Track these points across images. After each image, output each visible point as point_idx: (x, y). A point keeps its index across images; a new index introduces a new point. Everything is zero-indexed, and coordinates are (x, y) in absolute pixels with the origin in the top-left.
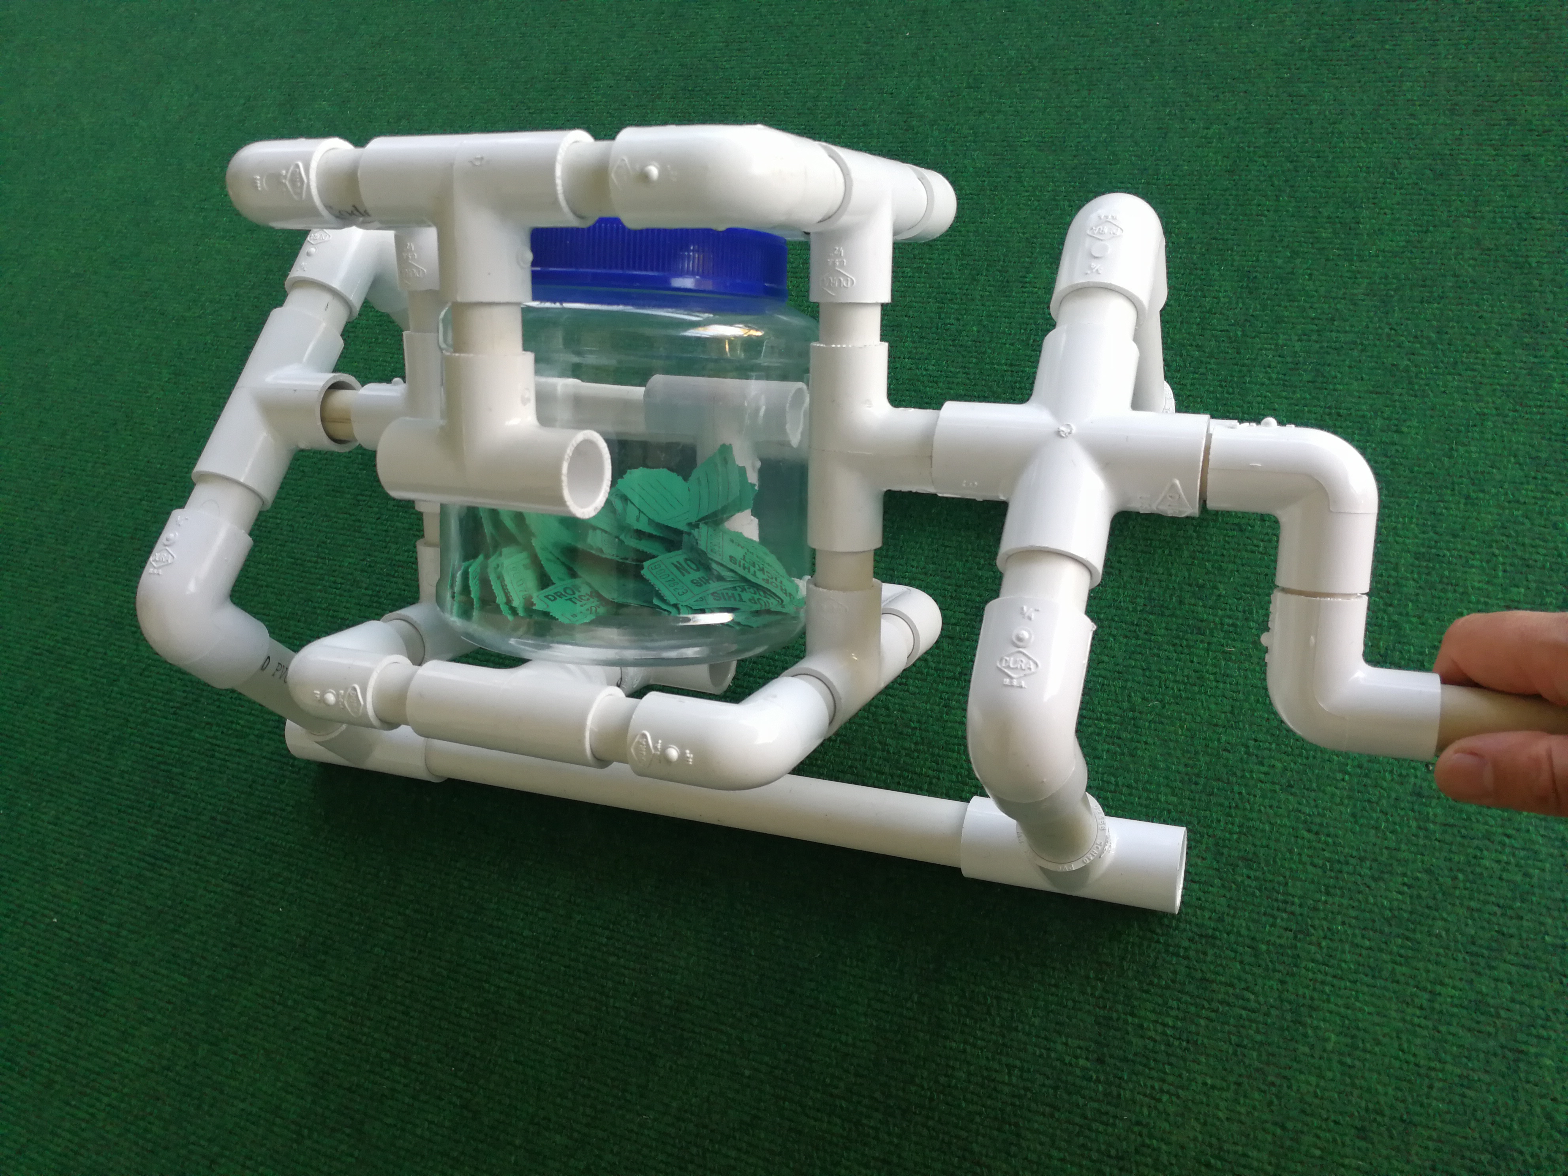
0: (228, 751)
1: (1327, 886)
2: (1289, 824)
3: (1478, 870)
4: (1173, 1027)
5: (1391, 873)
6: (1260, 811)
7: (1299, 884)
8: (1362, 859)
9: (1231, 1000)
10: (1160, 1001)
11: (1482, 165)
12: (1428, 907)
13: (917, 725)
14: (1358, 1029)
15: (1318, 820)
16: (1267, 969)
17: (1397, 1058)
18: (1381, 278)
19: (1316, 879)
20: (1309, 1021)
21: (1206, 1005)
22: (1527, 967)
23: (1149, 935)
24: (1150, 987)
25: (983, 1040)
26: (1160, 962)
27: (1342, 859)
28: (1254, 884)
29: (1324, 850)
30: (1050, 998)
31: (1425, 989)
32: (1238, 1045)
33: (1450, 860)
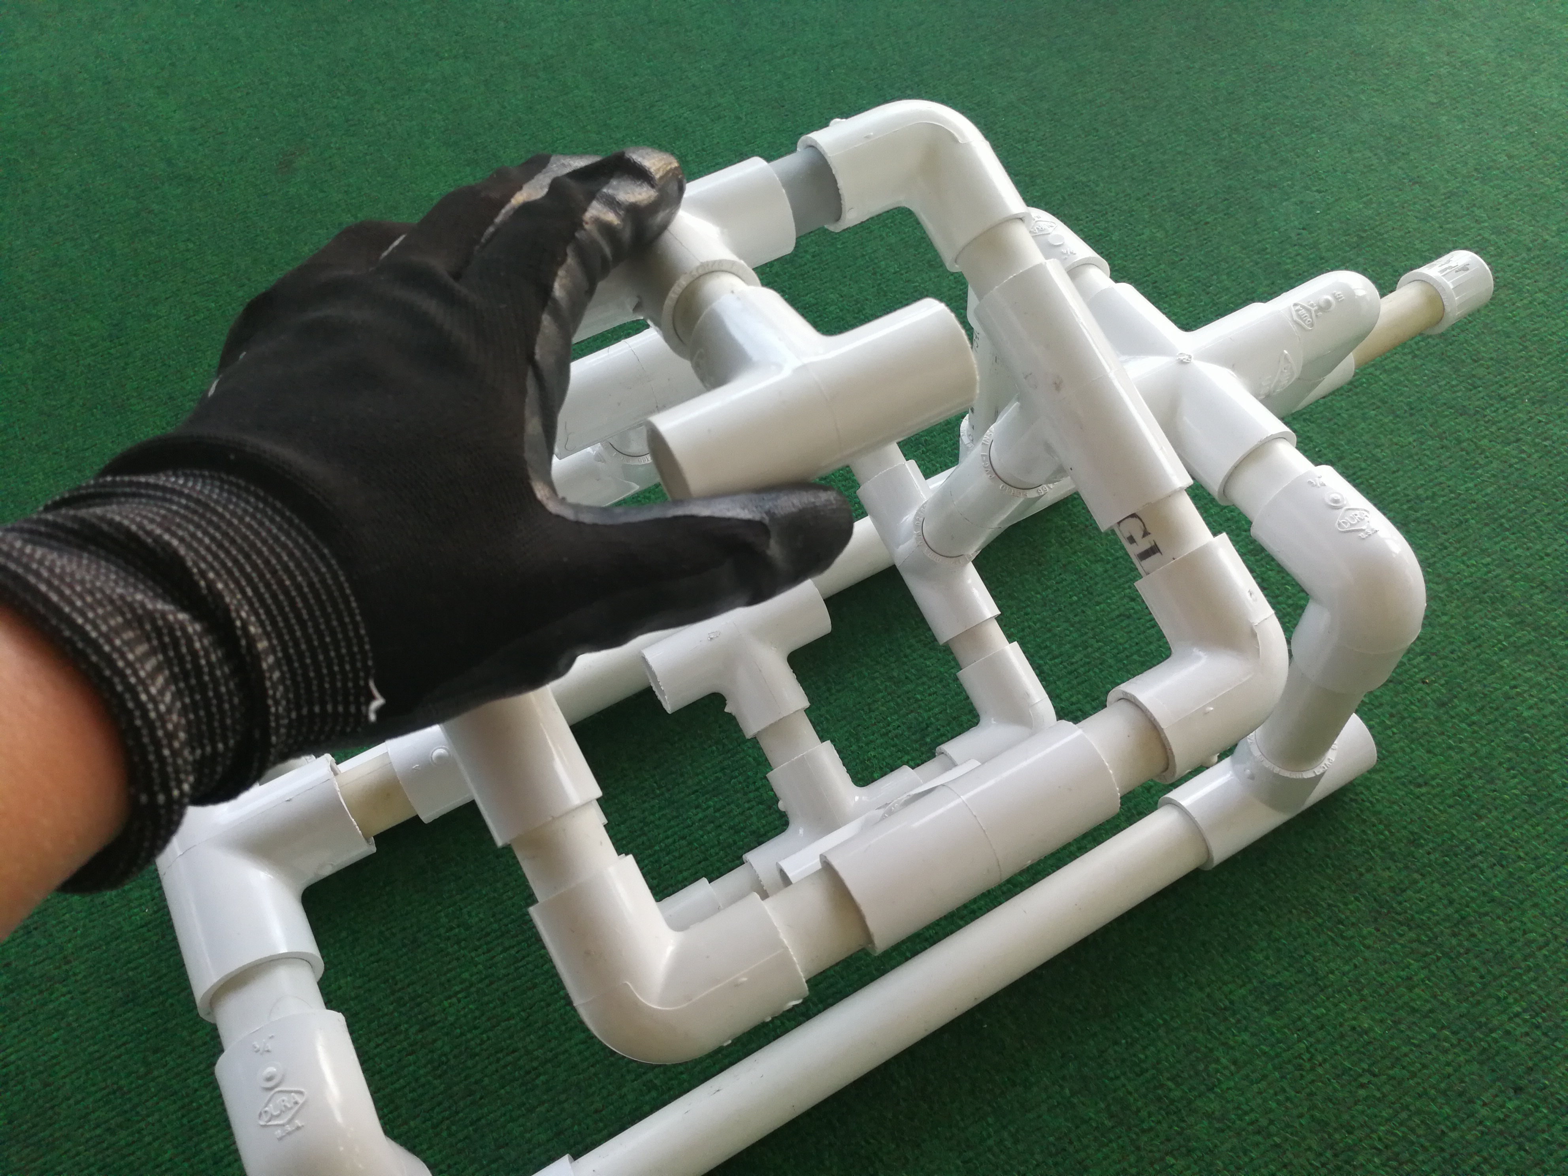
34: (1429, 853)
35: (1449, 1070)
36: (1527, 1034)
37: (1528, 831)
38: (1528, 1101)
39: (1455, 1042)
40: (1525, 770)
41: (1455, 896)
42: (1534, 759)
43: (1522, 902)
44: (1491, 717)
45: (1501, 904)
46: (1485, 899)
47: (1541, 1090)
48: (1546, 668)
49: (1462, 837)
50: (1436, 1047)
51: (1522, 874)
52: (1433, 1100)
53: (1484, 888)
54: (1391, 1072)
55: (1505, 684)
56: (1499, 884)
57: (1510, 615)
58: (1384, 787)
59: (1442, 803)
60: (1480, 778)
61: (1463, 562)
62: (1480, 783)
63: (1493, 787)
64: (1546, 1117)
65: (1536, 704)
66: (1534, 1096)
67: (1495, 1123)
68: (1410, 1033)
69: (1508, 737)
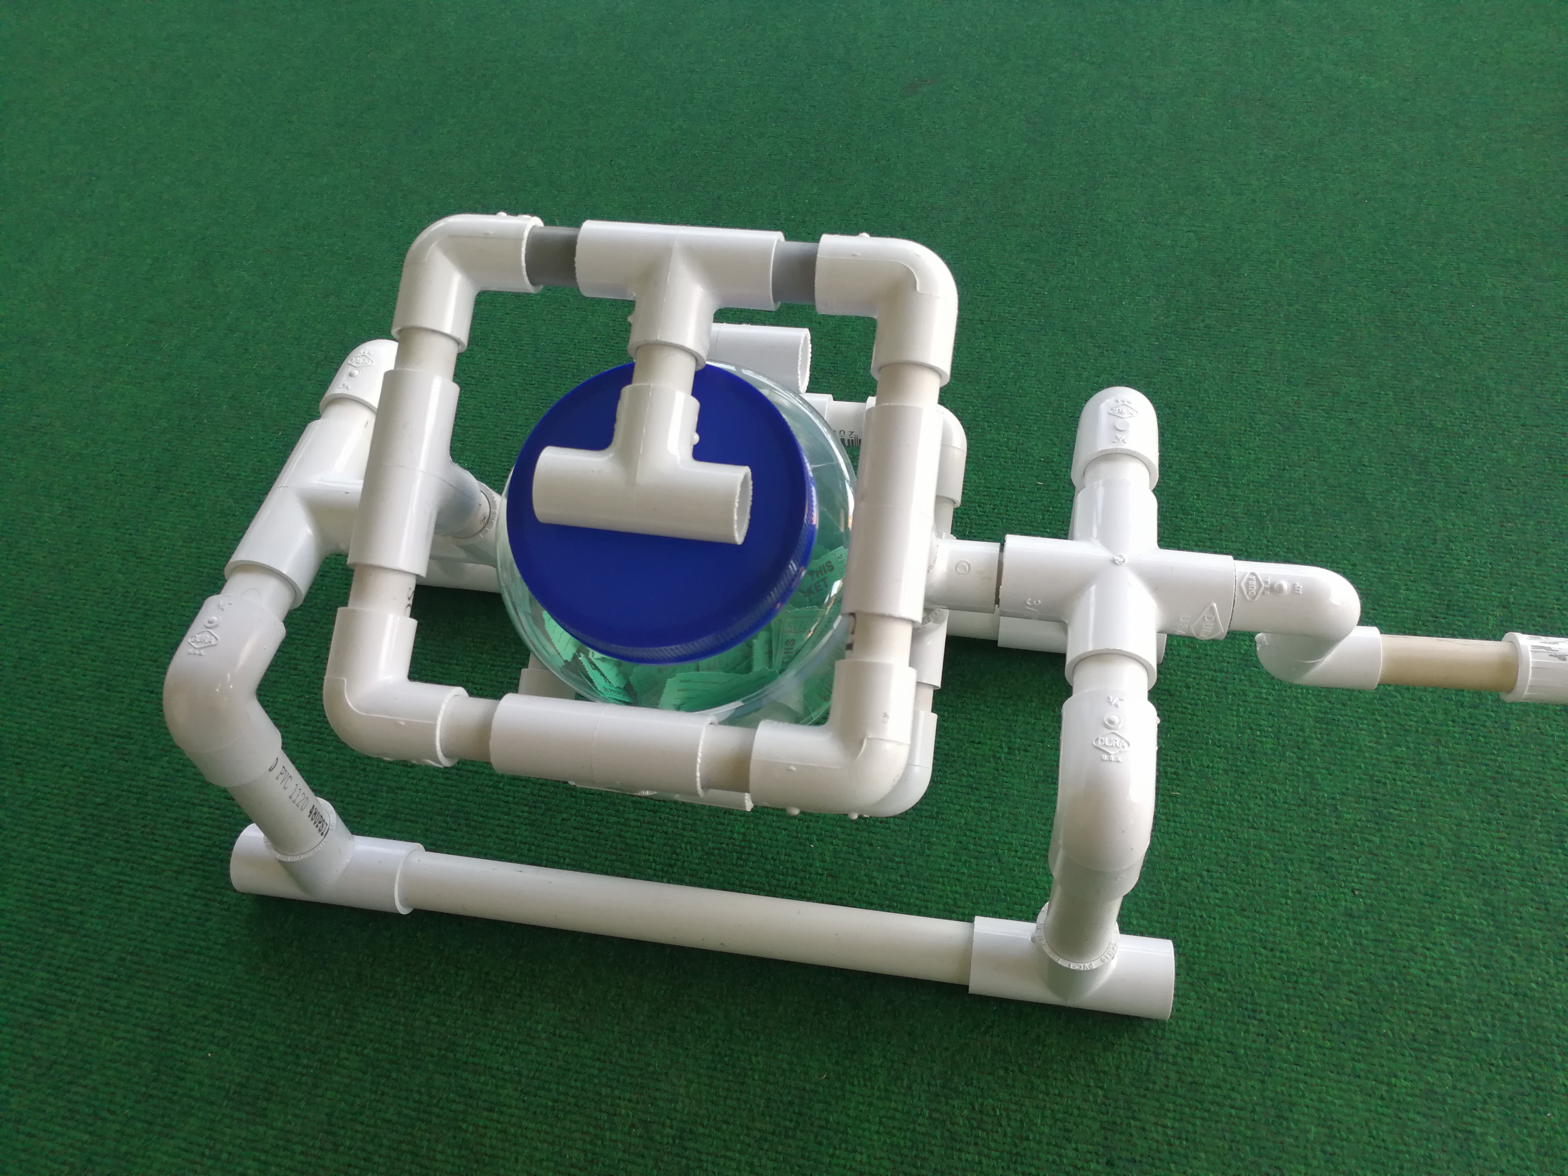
0: (140, 888)
1: (1287, 996)
2: (1247, 942)
3: (1409, 978)
4: (1173, 1128)
5: (1339, 983)
6: (1220, 932)
7: (1263, 994)
8: (1313, 972)
9: (1219, 1099)
10: (1157, 1105)
11: (1319, 424)
12: (1373, 1010)
13: (901, 860)
14: (1333, 1120)
15: (1271, 939)
16: (1247, 1070)
17: (1369, 1143)
18: (1254, 502)
19: (1277, 989)
20: (1289, 1115)
21: (1199, 1106)
22: (1461, 1059)
23: (1139, 1044)
24: (1147, 1092)
25: (996, 1150)
26: (1151, 1070)
27: (1297, 972)
28: (1225, 995)
29: (1279, 964)
30: (1056, 1107)
31: (1382, 1082)
32: (1232, 1141)
33: (1385, 970)
60: (1321, 979)
62: (1316, 982)
65: (1431, 971)
67: (1071, 1165)
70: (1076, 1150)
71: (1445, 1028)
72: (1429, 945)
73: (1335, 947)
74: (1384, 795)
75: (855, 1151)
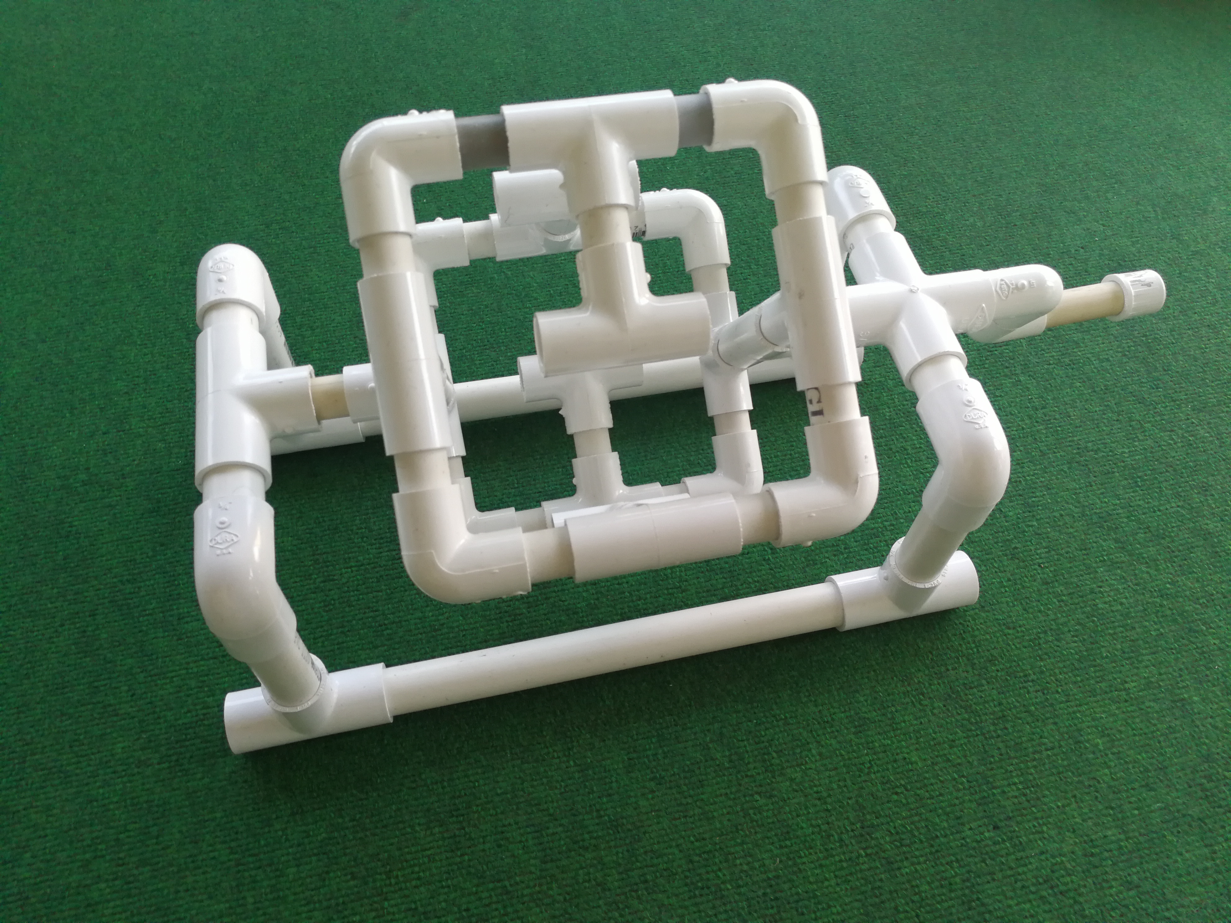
34: (998, 671)
35: (957, 802)
36: (1016, 797)
37: (1070, 677)
38: (999, 836)
39: (967, 786)
40: (1084, 640)
41: (1004, 701)
42: (1093, 635)
43: (1047, 719)
44: (1076, 601)
45: (1032, 715)
46: (1023, 709)
47: (1011, 832)
48: (1126, 581)
49: (1024, 668)
50: (954, 786)
51: (1054, 702)
52: (938, 816)
53: (1025, 703)
54: (918, 792)
55: (1095, 583)
56: (1037, 703)
57: (1116, 541)
58: (985, 622)
59: (1019, 643)
60: (1052, 636)
61: (1099, 499)
62: (1050, 638)
63: (1058, 644)
64: (1007, 848)
65: (1110, 601)
66: (1005, 834)
67: (973, 842)
68: (940, 773)
69: (1082, 616)
70: (971, 829)
71: (1136, 636)
72: (1100, 584)
73: (1049, 609)
74: (1024, 490)
75: (829, 907)
